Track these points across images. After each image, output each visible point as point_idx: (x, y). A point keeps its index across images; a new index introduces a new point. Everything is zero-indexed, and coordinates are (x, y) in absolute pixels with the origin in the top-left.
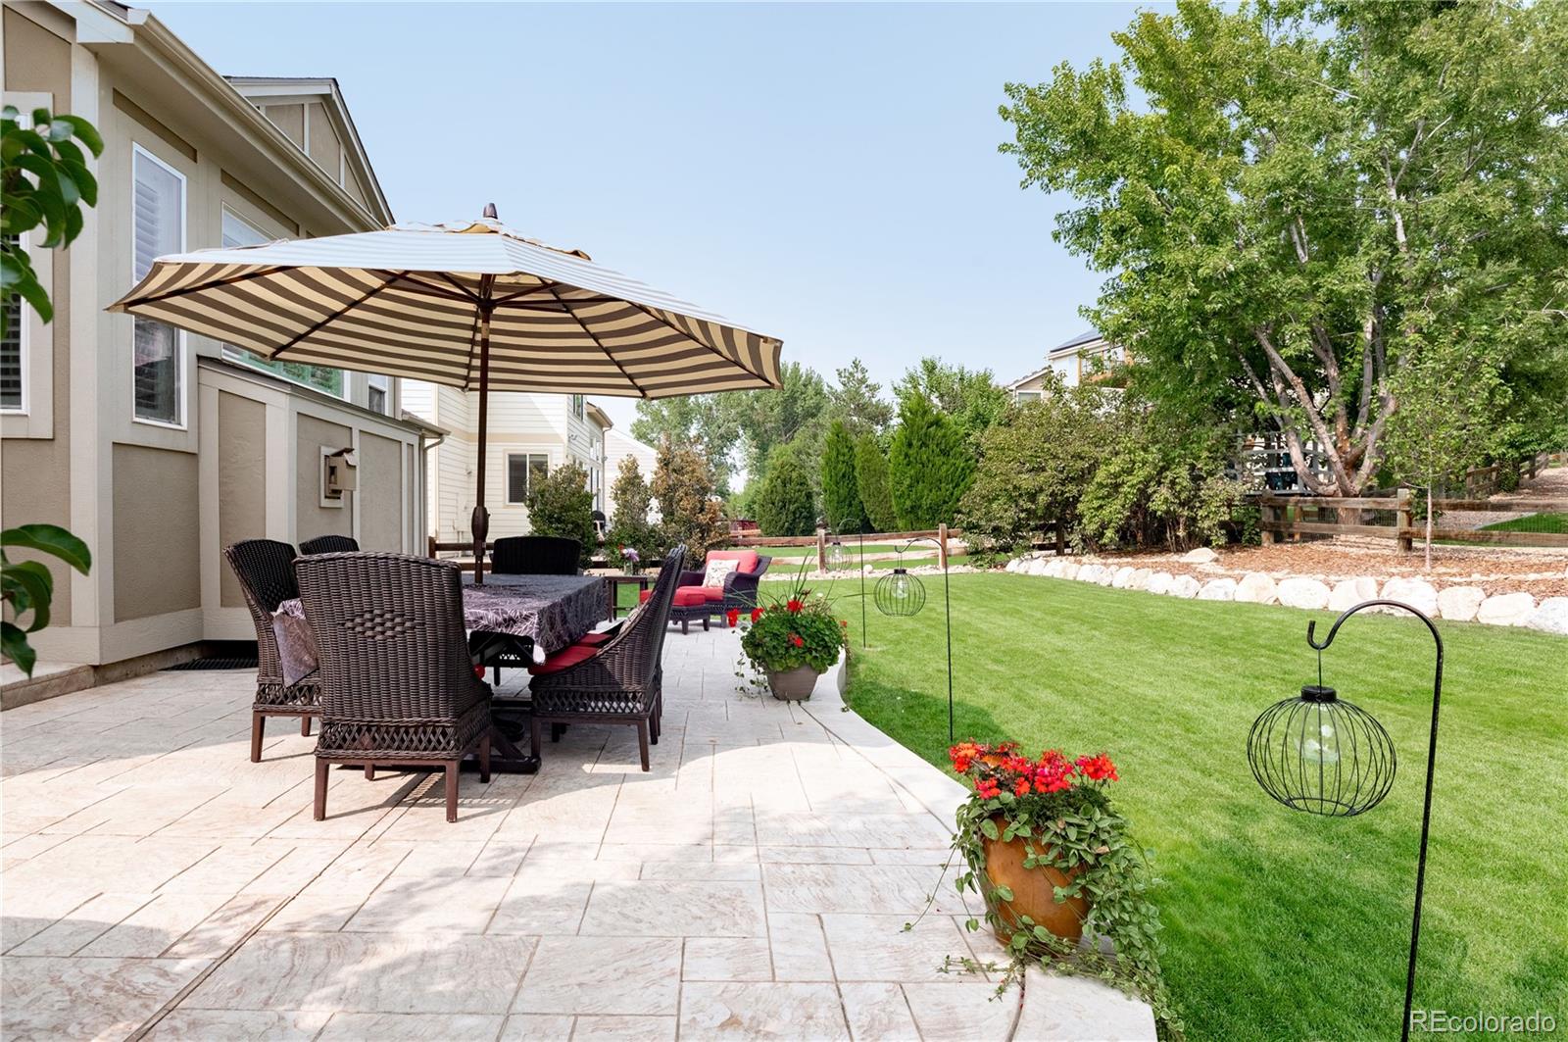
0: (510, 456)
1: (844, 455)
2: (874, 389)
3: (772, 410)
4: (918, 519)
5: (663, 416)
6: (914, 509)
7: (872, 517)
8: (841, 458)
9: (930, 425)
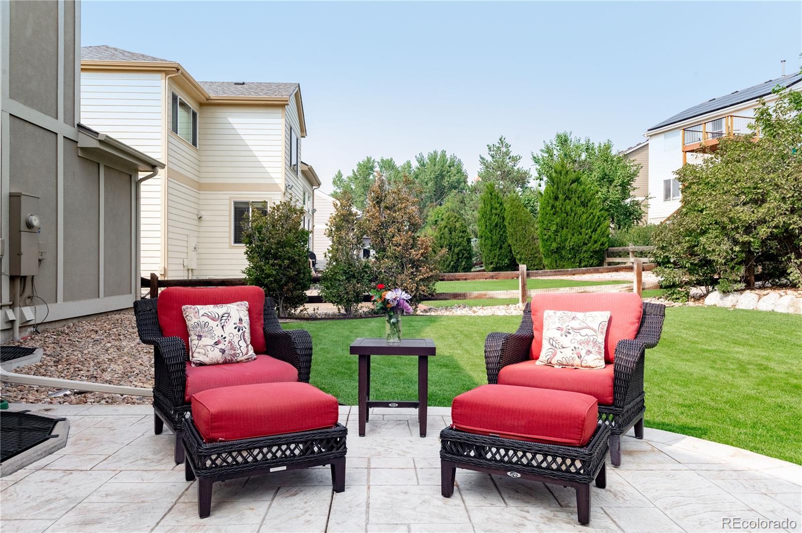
0: (235, 203)
1: (496, 209)
2: (515, 160)
3: (427, 184)
4: (562, 257)
5: (352, 189)
6: (558, 251)
7: (518, 257)
8: (494, 211)
9: (573, 182)
